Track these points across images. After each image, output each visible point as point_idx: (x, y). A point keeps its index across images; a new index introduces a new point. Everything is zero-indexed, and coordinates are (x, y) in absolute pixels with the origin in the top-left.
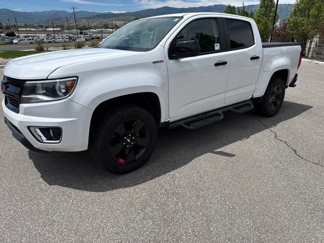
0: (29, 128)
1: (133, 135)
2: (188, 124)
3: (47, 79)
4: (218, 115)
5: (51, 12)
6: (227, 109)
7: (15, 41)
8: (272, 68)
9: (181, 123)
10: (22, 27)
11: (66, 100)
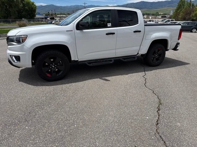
0: (10, 55)
1: (55, 64)
2: (90, 63)
3: (15, 36)
4: (111, 61)
5: (74, 6)
6: (118, 58)
7: (53, 22)
8: (152, 38)
9: (86, 62)
10: (59, 14)
11: (22, 45)
